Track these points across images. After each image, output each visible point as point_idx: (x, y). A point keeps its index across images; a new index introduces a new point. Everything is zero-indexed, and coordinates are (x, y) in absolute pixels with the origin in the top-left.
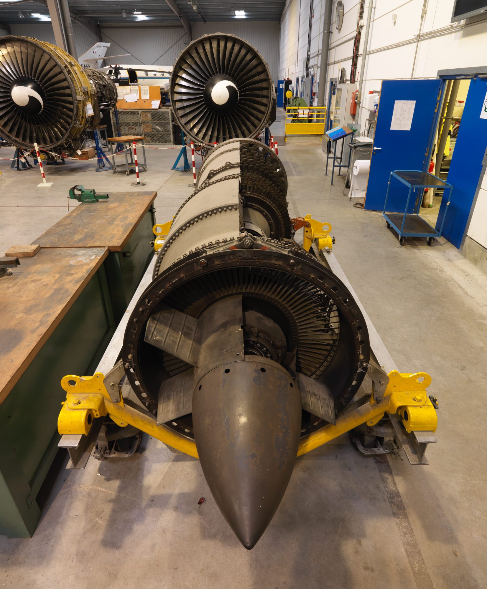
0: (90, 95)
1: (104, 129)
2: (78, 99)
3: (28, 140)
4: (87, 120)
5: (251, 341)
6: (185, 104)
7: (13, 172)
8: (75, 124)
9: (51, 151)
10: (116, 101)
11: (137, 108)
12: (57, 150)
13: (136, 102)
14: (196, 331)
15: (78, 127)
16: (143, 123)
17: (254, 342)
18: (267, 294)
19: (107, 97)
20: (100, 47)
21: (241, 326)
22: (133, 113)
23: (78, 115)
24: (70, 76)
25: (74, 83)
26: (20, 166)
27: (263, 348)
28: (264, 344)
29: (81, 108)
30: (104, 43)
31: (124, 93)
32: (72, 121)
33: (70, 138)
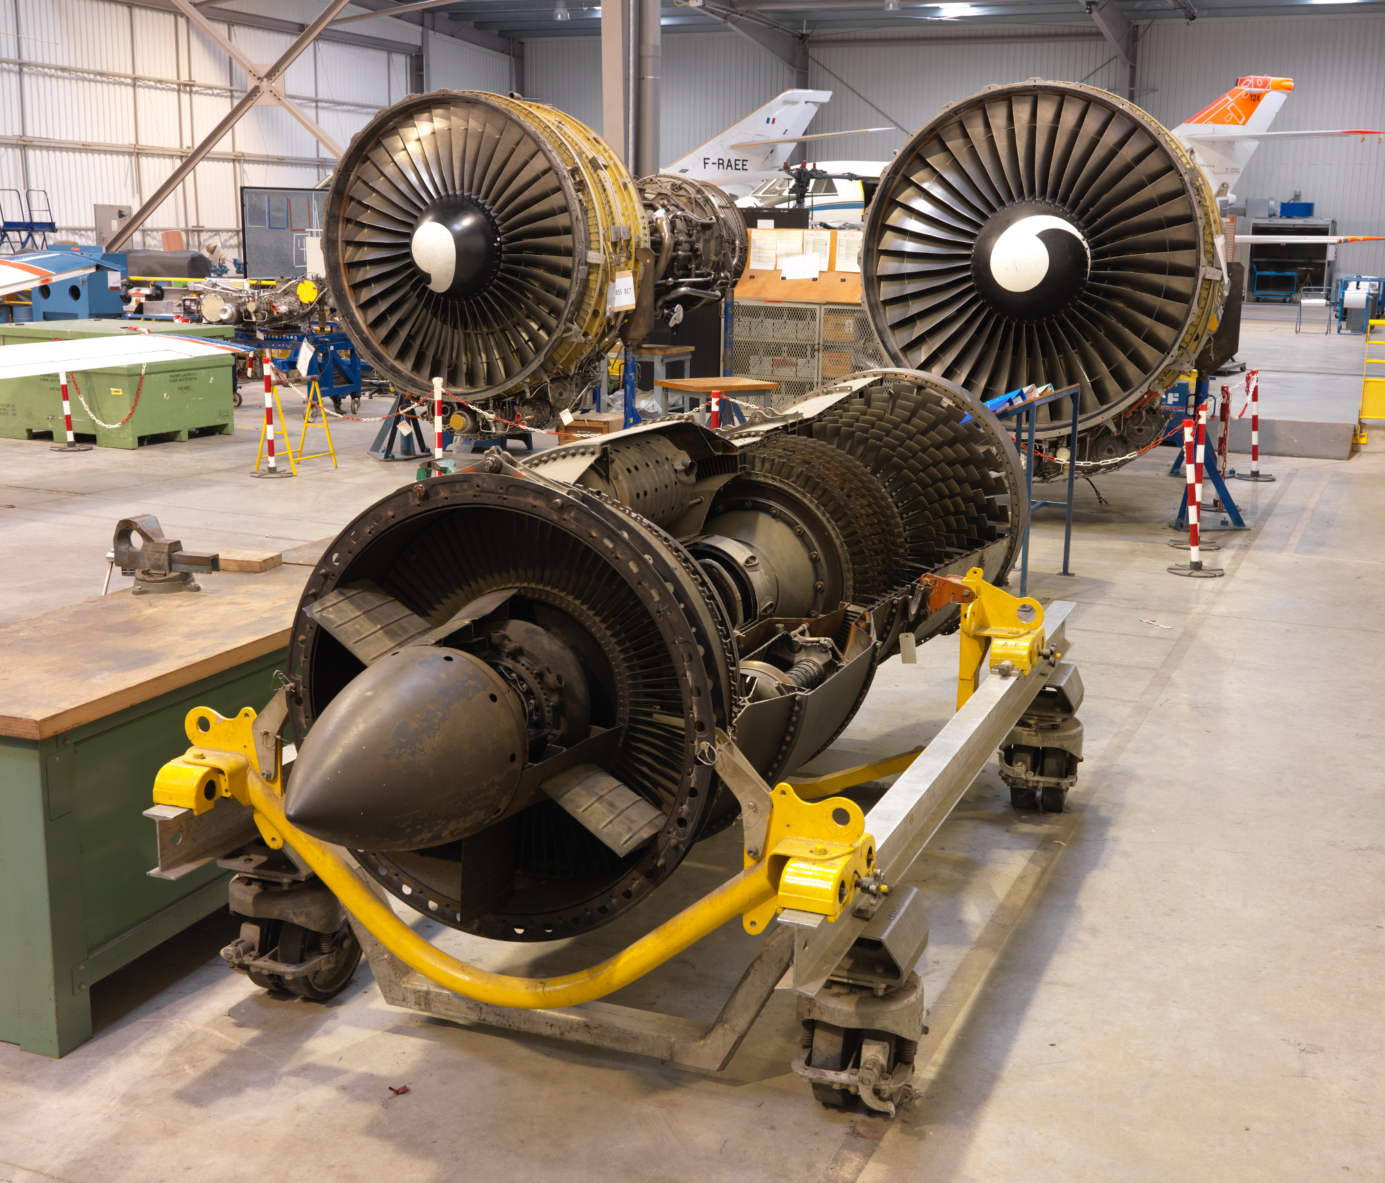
0: (633, 250)
1: (682, 358)
2: (589, 261)
3: (427, 371)
4: (608, 324)
6: (912, 287)
7: (371, 462)
8: (568, 330)
9: (485, 406)
10: (738, 273)
11: (814, 298)
12: (504, 404)
13: (815, 280)
15: (575, 340)
16: (826, 348)
19: (708, 261)
20: (795, 103)
22: (798, 314)
23: (584, 307)
24: (581, 197)
25: (590, 214)
26: (397, 448)
29: (595, 286)
30: (810, 91)
31: (781, 251)
32: (559, 323)
33: (546, 372)
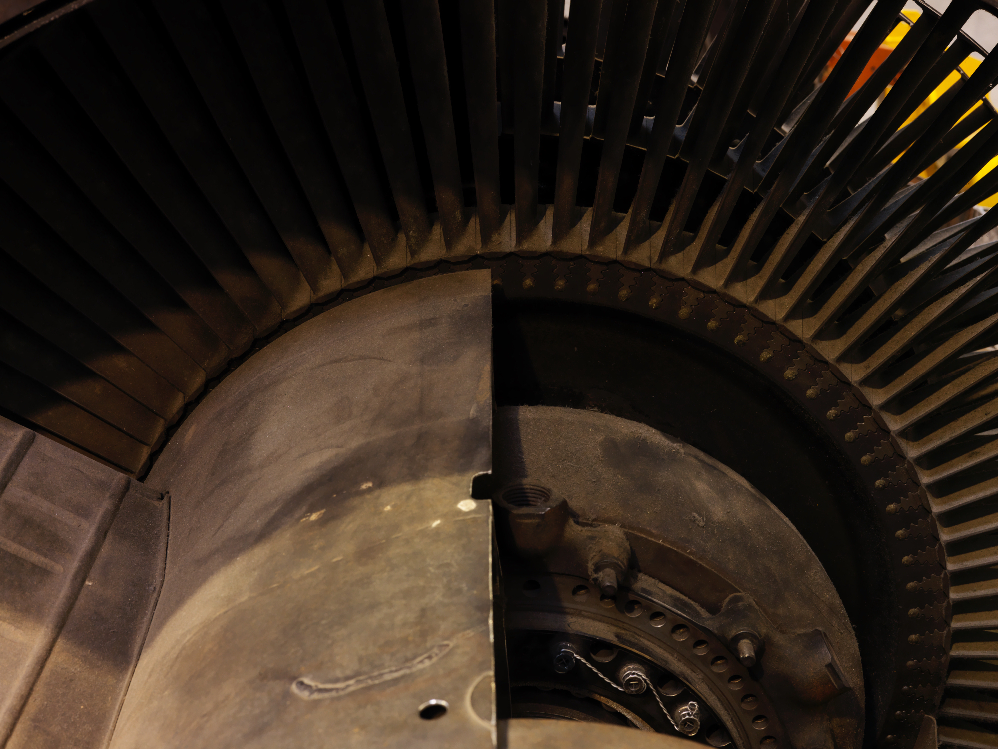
5: (565, 636)
14: (92, 555)
17: (592, 645)
18: (696, 268)
21: (477, 482)
27: (673, 704)
28: (677, 665)
